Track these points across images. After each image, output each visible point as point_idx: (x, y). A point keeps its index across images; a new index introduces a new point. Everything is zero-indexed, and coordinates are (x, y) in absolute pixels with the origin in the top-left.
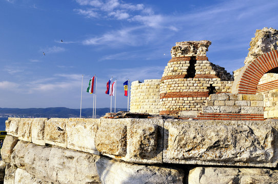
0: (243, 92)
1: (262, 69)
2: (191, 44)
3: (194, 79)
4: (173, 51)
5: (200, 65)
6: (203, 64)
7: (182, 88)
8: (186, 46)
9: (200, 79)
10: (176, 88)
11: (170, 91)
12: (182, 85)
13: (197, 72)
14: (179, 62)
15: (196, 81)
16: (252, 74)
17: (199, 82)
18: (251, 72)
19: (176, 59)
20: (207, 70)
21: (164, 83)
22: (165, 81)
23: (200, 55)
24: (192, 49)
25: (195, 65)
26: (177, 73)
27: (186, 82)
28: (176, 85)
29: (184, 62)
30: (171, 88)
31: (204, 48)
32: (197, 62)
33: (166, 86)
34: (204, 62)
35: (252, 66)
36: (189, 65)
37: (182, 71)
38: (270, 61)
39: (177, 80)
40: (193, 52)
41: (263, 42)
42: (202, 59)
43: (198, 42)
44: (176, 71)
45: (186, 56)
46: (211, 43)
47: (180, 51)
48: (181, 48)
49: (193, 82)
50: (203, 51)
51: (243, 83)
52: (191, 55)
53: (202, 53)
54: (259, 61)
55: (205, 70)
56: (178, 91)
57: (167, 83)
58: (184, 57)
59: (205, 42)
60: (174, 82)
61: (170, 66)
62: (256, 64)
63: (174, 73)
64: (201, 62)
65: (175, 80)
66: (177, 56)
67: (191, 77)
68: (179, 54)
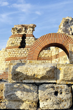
0: (30, 59)
1: (42, 45)
2: (23, 26)
3: (24, 49)
4: (12, 31)
5: (28, 40)
6: (30, 39)
7: (17, 54)
8: (20, 28)
9: (28, 49)
10: (13, 54)
11: (10, 56)
12: (17, 52)
13: (27, 45)
14: (15, 38)
15: (25, 50)
16: (35, 48)
17: (27, 51)
18: (35, 46)
19: (14, 36)
20: (32, 43)
21: (7, 51)
22: (7, 50)
23: (29, 34)
24: (24, 29)
25: (25, 40)
26: (14, 45)
27: (19, 51)
28: (14, 53)
29: (18, 38)
30: (11, 55)
31: (31, 29)
32: (27, 38)
33: (8, 53)
34: (31, 38)
35: (36, 43)
36: (21, 40)
37: (17, 43)
38: (46, 40)
39: (14, 49)
40: (24, 31)
41: (64, 26)
42: (30, 36)
43: (28, 25)
44: (14, 43)
45: (20, 34)
46: (36, 26)
47: (16, 31)
48: (17, 29)
49: (24, 50)
50: (30, 31)
51: (30, 54)
52: (23, 34)
53: (30, 32)
54: (40, 40)
55: (31, 43)
56: (14, 56)
57: (8, 51)
58: (19, 35)
59: (32, 25)
60: (13, 51)
61: (10, 40)
62: (38, 42)
63: (12, 45)
64: (29, 38)
65: (13, 49)
66: (15, 34)
67: (23, 48)
68: (16, 33)
